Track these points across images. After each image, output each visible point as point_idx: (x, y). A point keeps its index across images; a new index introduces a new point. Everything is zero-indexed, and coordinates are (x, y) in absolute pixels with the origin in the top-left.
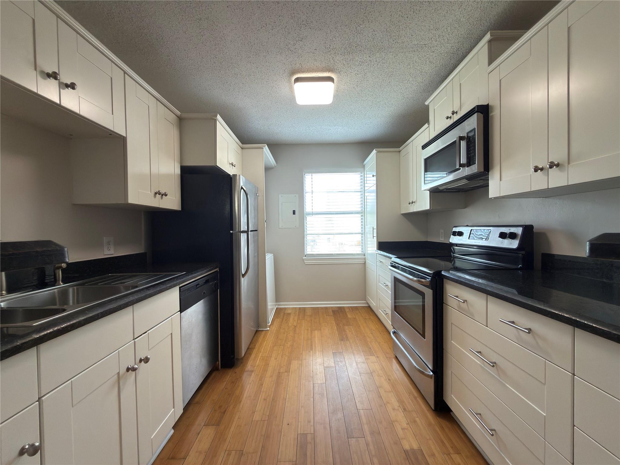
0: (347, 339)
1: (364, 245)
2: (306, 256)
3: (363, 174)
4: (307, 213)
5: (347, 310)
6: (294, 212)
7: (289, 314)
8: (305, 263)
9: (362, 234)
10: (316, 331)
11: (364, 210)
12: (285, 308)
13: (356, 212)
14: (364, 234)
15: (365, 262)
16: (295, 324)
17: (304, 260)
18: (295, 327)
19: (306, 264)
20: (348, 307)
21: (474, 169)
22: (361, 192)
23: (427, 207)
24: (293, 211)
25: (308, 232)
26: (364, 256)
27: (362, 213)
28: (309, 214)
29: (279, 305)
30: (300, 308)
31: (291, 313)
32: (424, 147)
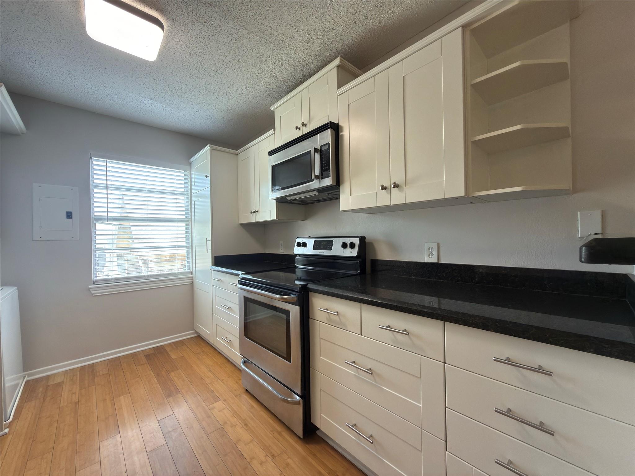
0: (177, 391)
1: (191, 261)
2: (94, 283)
3: (188, 173)
4: (95, 217)
5: (168, 349)
6: (69, 215)
7: (60, 385)
8: (92, 294)
9: (188, 247)
10: (122, 397)
11: (190, 217)
12: (48, 377)
13: (178, 219)
14: (190, 247)
15: (193, 282)
16: (75, 398)
17: (91, 290)
18: (77, 403)
19: (95, 296)
20: (170, 344)
21: (328, 182)
22: (185, 194)
23: (273, 217)
24: (67, 212)
25: (98, 246)
26: (191, 274)
27: (187, 221)
28: (100, 219)
29: (29, 375)
30: (82, 368)
31: (63, 382)
32: (271, 153)
